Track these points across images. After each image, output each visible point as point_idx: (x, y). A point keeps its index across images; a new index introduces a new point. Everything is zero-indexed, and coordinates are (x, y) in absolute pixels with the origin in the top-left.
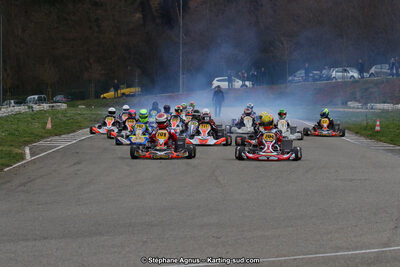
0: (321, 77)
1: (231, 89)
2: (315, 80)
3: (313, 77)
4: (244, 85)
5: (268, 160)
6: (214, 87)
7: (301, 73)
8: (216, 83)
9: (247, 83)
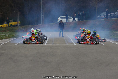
0: (114, 16)
1: (67, 22)
2: (111, 17)
3: (110, 16)
4: (74, 20)
5: (88, 44)
6: (58, 21)
7: (104, 14)
8: (59, 19)
9: (76, 19)
